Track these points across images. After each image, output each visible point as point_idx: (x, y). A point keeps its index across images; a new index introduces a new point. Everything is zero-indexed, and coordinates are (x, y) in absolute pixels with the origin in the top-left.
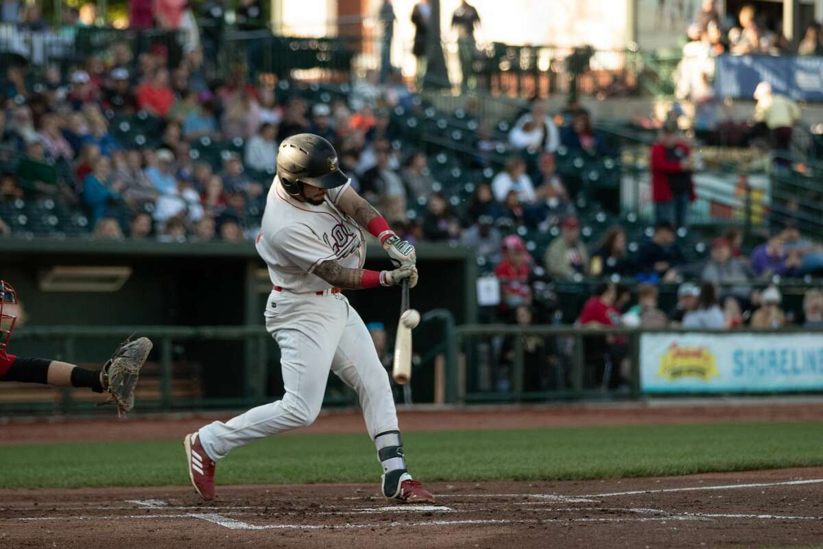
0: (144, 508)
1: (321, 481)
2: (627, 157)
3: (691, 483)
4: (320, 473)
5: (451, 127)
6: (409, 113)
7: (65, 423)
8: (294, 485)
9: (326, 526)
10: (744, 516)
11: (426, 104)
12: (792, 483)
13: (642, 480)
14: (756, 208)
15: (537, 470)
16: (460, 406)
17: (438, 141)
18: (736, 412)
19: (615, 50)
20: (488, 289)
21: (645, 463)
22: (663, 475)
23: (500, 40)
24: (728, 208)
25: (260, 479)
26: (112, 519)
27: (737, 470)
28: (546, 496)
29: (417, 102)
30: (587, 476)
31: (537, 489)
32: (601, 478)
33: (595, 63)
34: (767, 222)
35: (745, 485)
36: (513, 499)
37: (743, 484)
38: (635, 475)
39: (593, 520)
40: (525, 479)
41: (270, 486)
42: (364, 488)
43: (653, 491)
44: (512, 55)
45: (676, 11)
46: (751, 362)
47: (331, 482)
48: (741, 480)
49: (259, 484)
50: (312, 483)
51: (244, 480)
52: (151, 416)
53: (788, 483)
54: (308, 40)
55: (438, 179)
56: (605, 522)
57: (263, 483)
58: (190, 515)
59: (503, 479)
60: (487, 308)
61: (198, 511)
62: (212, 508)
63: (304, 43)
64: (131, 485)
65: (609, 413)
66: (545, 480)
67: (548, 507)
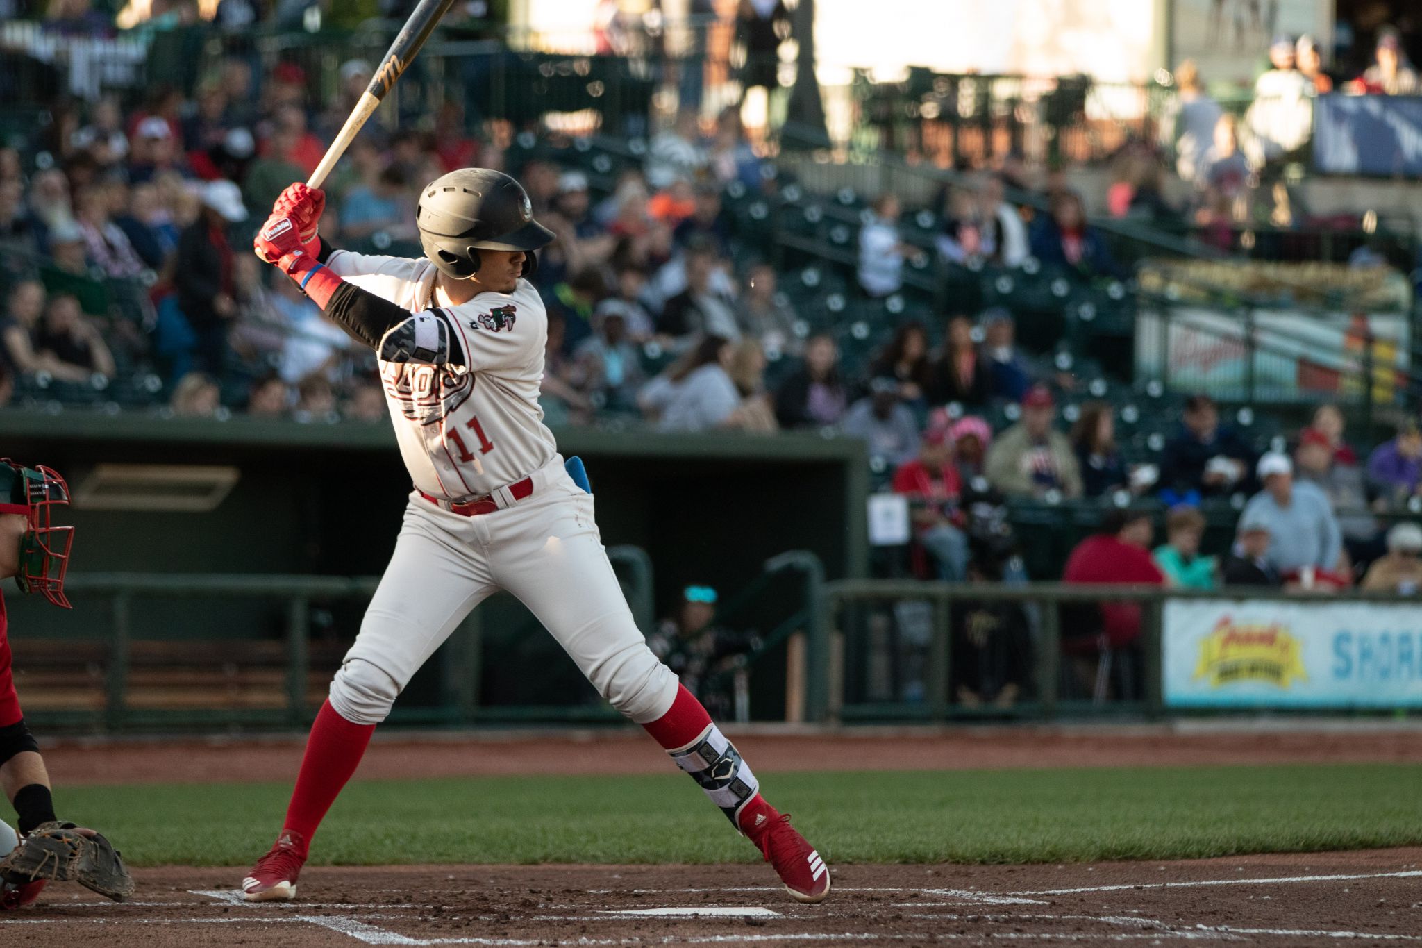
0: (221, 904)
1: (549, 861)
2: (1150, 280)
3: (1221, 873)
4: (550, 846)
5: (830, 221)
6: (753, 193)
7: (111, 749)
8: (502, 867)
9: (545, 942)
10: (1305, 932)
11: (785, 178)
12: (1403, 874)
13: (1132, 865)
14: (1383, 375)
15: (944, 845)
16: (833, 727)
17: (803, 244)
18: (1333, 745)
19: (1133, 84)
20: (888, 515)
21: (1141, 834)
22: (1172, 856)
23: (921, 62)
24: (1332, 373)
25: (440, 854)
26: (157, 924)
27: (1308, 849)
28: (952, 892)
29: (768, 173)
30: (1035, 856)
31: (939, 878)
32: (1059, 860)
33: (1095, 107)
34: (1401, 400)
35: (1317, 878)
36: (893, 896)
37: (1313, 874)
38: (1120, 856)
39: (1029, 936)
40: (921, 860)
41: (457, 867)
42: (627, 873)
43: (1149, 886)
44: (943, 90)
45: (1246, 15)
46: (1366, 654)
47: (569, 861)
48: (1312, 867)
49: (439, 864)
50: (534, 863)
51: (411, 856)
52: (267, 737)
53: (1397, 874)
54: (570, 58)
55: (802, 315)
56: (1049, 941)
57: (444, 862)
58: (301, 918)
59: (880, 860)
60: (886, 551)
61: (317, 911)
62: (343, 906)
63: (564, 65)
64: (205, 862)
65: (1102, 744)
66: (958, 862)
67: (952, 911)
